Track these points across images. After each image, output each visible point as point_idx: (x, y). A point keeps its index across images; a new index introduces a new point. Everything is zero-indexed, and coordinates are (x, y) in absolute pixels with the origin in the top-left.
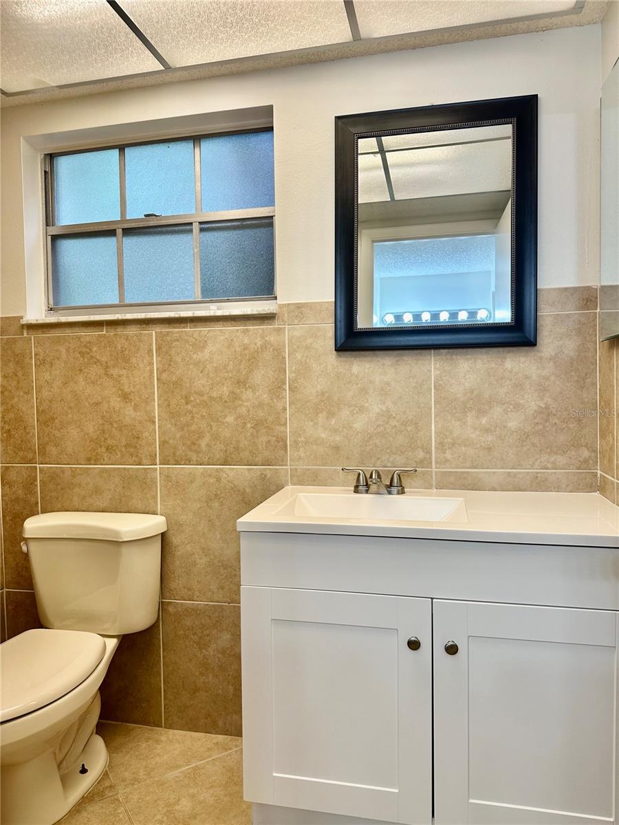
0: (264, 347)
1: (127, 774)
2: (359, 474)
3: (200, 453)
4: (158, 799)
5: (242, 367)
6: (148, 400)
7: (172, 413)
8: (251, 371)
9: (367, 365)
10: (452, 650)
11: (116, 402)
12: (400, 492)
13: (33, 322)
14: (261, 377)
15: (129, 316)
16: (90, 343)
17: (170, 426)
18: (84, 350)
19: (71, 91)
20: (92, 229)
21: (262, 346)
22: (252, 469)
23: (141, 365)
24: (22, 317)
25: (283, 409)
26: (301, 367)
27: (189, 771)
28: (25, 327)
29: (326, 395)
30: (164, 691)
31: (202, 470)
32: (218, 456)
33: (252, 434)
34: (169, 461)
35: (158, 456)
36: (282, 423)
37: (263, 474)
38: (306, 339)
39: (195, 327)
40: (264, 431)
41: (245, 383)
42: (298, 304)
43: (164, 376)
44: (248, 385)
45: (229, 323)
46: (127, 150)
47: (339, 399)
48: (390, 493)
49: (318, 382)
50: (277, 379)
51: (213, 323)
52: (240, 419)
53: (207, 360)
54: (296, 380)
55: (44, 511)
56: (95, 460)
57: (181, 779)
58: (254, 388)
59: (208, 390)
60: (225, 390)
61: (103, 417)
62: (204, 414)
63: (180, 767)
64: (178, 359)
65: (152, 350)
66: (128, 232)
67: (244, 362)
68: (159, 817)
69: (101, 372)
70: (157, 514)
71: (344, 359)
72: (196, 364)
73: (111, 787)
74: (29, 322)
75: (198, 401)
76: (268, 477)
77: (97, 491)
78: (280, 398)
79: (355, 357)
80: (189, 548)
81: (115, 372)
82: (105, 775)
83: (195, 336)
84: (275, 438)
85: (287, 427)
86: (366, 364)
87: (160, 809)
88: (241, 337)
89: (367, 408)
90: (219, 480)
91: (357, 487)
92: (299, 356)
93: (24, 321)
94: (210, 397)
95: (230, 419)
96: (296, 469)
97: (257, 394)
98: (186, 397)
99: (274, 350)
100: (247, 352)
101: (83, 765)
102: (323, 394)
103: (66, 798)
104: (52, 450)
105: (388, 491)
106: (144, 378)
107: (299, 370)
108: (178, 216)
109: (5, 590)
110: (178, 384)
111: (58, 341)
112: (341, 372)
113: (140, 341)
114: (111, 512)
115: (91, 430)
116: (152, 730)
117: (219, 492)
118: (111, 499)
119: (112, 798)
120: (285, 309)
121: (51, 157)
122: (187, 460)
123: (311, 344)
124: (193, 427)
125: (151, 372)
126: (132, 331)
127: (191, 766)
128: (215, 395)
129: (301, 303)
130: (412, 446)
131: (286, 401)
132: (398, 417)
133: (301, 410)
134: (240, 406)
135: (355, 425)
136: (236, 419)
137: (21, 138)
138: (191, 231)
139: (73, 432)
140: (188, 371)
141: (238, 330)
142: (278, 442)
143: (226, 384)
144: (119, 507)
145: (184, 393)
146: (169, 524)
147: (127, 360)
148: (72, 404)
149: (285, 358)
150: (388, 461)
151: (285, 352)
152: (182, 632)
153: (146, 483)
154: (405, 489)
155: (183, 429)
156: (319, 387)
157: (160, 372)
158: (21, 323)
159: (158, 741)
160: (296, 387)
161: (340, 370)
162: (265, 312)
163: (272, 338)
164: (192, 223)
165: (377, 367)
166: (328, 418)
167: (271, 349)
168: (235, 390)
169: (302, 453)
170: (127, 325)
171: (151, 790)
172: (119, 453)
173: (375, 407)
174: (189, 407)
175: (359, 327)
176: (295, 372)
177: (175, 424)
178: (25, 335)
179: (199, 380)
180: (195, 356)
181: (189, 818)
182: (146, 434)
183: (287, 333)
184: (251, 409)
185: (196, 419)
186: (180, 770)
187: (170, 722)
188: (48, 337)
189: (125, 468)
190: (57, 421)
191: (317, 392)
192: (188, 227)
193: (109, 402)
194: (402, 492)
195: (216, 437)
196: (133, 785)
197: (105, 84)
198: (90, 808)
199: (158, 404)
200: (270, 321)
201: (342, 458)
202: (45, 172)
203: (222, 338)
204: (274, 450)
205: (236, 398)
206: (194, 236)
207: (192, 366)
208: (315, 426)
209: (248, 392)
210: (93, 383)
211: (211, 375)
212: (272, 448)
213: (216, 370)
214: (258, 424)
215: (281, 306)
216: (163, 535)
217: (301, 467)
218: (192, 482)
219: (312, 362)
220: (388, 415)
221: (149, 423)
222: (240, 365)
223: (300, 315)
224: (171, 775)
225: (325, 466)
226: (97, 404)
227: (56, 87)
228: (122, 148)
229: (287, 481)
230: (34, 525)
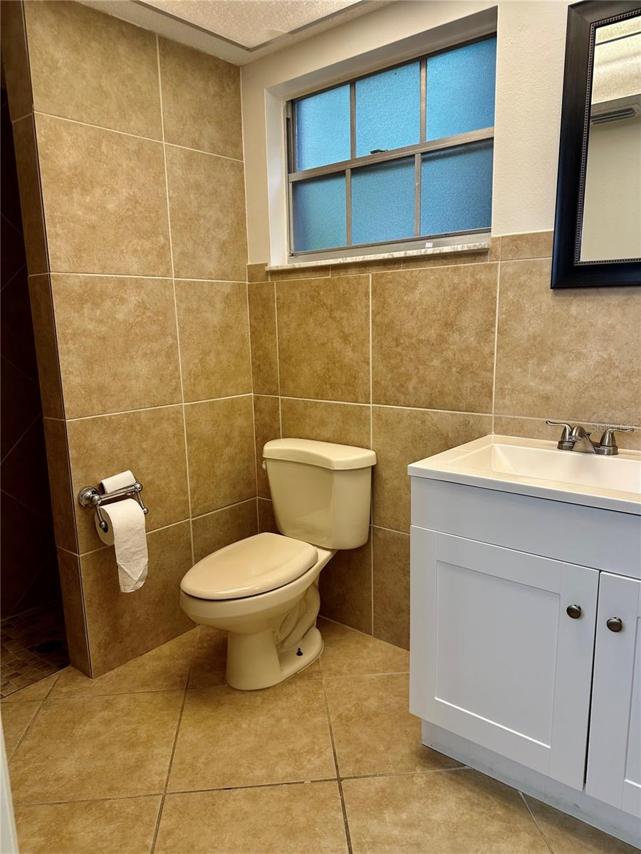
0: (474, 286)
1: (333, 666)
2: (565, 429)
3: (407, 395)
4: (351, 692)
5: (450, 308)
6: (364, 342)
7: (384, 354)
8: (459, 313)
9: (589, 305)
10: (616, 627)
11: (337, 344)
12: (611, 453)
13: (275, 269)
14: (471, 319)
15: (349, 260)
16: (318, 287)
17: (381, 367)
18: (313, 293)
19: (303, 34)
20: (329, 171)
21: (472, 285)
22: (456, 414)
23: (359, 308)
24: (266, 265)
25: (490, 353)
26: (512, 308)
27: (385, 677)
28: (269, 274)
29: (539, 339)
30: (374, 605)
31: (409, 412)
32: (424, 399)
33: (457, 380)
34: (380, 401)
35: (371, 395)
36: (488, 368)
37: (466, 420)
38: (519, 276)
39: (407, 267)
40: (469, 376)
41: (452, 325)
42: (513, 236)
43: (378, 318)
44: (454, 328)
45: (440, 262)
46: (357, 84)
47: (552, 344)
48: (598, 452)
49: (530, 325)
50: (485, 321)
51: (425, 262)
52: (446, 363)
53: (417, 302)
54: (506, 322)
55: (284, 437)
56: (322, 395)
57: (375, 681)
58: (461, 331)
59: (417, 332)
60: (432, 333)
61: (328, 356)
62: (412, 356)
63: (378, 672)
64: (391, 301)
65: (369, 292)
66: (357, 171)
67: (452, 303)
68: (349, 706)
69: (326, 314)
70: (370, 449)
71: (562, 298)
72: (407, 306)
73: (318, 672)
74: (272, 269)
75: (407, 344)
76: (471, 423)
77: (323, 423)
78: (489, 341)
79: (575, 296)
80: (396, 483)
81: (337, 314)
82: (316, 661)
83: (407, 277)
84: (479, 384)
85: (493, 372)
86: (587, 304)
87: (352, 700)
88: (451, 276)
89: (585, 355)
90: (423, 422)
91: (561, 442)
92: (510, 295)
93: (267, 268)
94: (418, 339)
95: (436, 363)
96: (500, 418)
97: (464, 337)
98: (397, 340)
99: (484, 289)
100: (456, 292)
101: (299, 649)
102: (535, 338)
103: (282, 670)
104: (291, 385)
105: (595, 450)
106: (361, 320)
107: (510, 311)
108: (403, 149)
109: (258, 497)
110: (390, 326)
111: (294, 286)
112: (557, 313)
113: (359, 284)
114: (334, 443)
115: (319, 369)
116: (363, 636)
117: (423, 435)
118: (333, 431)
119: (317, 681)
120: (498, 243)
121: (294, 104)
122: (396, 400)
123: (525, 282)
124: (402, 369)
125: (367, 314)
126: (352, 274)
127: (387, 674)
128: (422, 337)
129: (516, 236)
130: (637, 401)
131: (494, 346)
132: (622, 367)
133: (509, 355)
134: (447, 349)
135: (569, 374)
136: (442, 363)
137: (265, 90)
138: (413, 163)
139: (306, 369)
140: (399, 313)
141: (448, 268)
142: (483, 388)
143: (433, 327)
144: (340, 439)
145: (395, 336)
146: (379, 458)
147: (348, 304)
148: (305, 344)
149: (495, 297)
150: (606, 417)
151: (496, 291)
152: (389, 557)
153: (361, 420)
154: (619, 450)
155: (393, 371)
156: (530, 329)
157: (375, 314)
158: (266, 270)
159: (365, 646)
160: (505, 330)
161: (556, 311)
162: (475, 248)
163: (483, 276)
164: (414, 155)
165: (600, 308)
166: (538, 365)
167: (481, 289)
168: (442, 333)
169: (507, 401)
170: (349, 268)
171: (349, 683)
172: (340, 390)
173: (594, 353)
174: (399, 349)
175: (581, 260)
176: (505, 314)
177: (387, 366)
178: (270, 281)
179: (409, 322)
180: (405, 298)
181: (373, 715)
182: (362, 374)
183: (499, 271)
184: (457, 352)
185: (404, 362)
186: (377, 674)
187: (378, 633)
188: (287, 282)
189: (344, 405)
190: (293, 359)
191: (529, 335)
192: (411, 160)
193: (332, 343)
194: (615, 453)
195: (422, 380)
196: (336, 675)
197: (331, 20)
198: (299, 684)
199: (372, 346)
200: (483, 258)
201: (551, 410)
202: (288, 119)
203: (433, 277)
204: (478, 396)
205: (443, 341)
206: (416, 169)
207: (403, 308)
208: (524, 373)
209: (455, 335)
210: (320, 324)
211: (420, 317)
212: (477, 394)
213: (425, 312)
214: (464, 369)
215: (495, 240)
216: (373, 467)
217: (507, 416)
218: (399, 422)
219: (525, 301)
220: (609, 364)
221: (364, 364)
222: (449, 306)
223: (515, 248)
224: (368, 676)
225: (532, 416)
226: (323, 344)
227: (289, 33)
228: (352, 83)
229: (491, 429)
230: (272, 448)
